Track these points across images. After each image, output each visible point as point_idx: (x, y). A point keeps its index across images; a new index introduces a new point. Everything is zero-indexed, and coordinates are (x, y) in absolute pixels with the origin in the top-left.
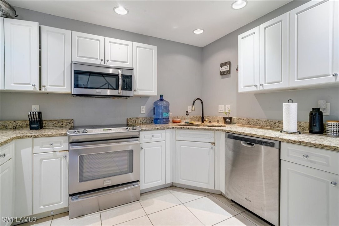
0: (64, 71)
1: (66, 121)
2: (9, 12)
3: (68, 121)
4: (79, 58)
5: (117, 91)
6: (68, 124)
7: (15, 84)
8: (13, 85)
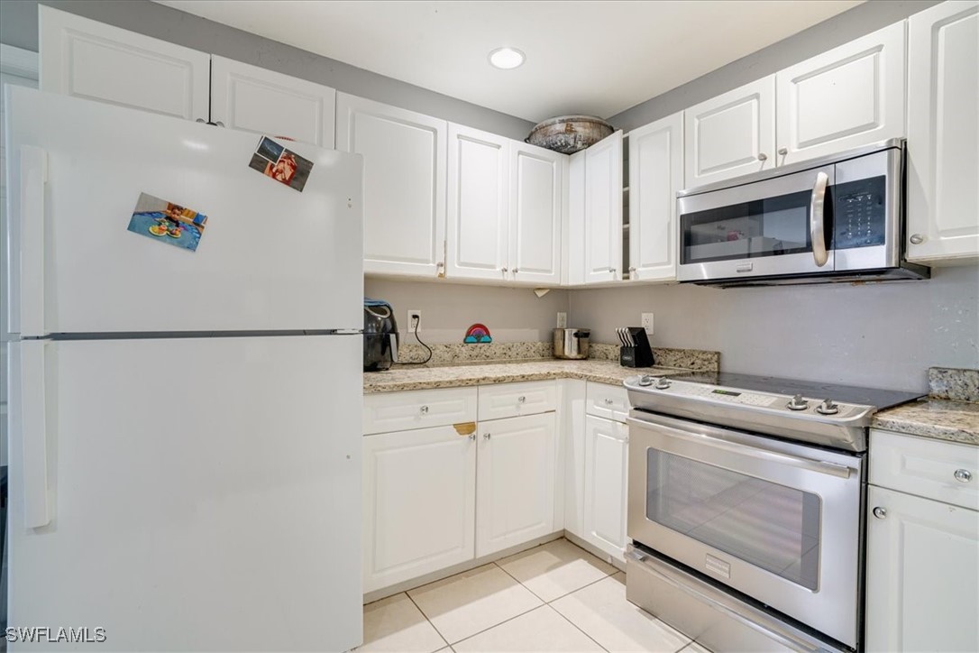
0: (669, 224)
1: (700, 356)
2: (591, 134)
3: (705, 357)
4: (703, 175)
5: (809, 255)
6: (706, 363)
7: (595, 270)
8: (592, 273)
